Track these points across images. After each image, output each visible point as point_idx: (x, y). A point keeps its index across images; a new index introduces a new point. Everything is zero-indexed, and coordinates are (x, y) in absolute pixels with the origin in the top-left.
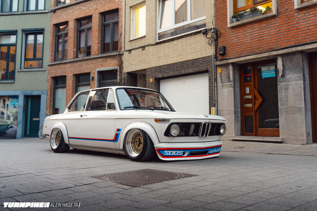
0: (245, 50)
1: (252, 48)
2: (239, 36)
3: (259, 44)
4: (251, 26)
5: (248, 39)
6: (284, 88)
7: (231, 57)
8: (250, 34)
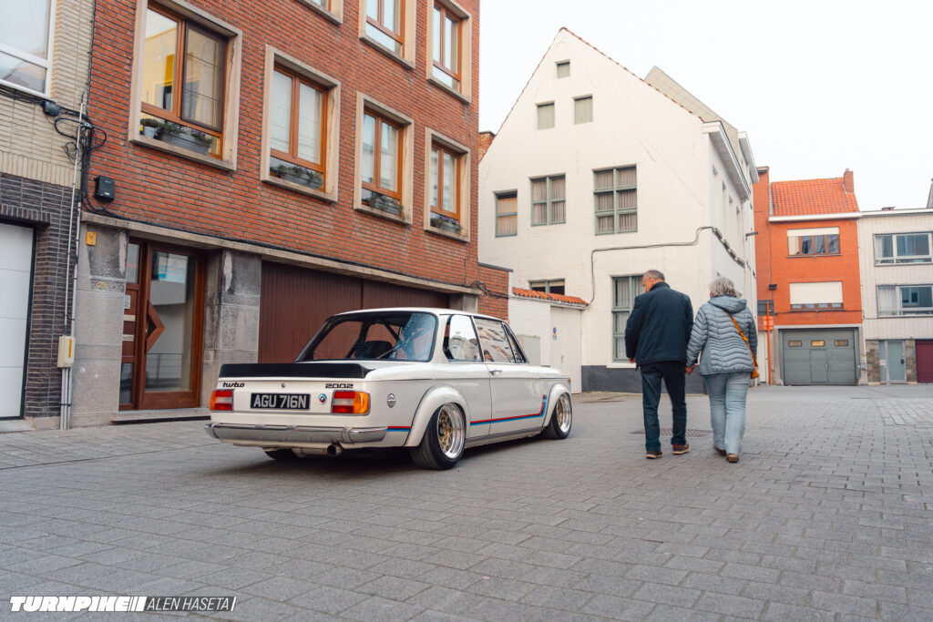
0: (163, 211)
1: (179, 214)
2: (153, 174)
3: (195, 212)
4: (180, 165)
5: (172, 190)
6: (231, 314)
7: (127, 215)
8: (176, 180)
